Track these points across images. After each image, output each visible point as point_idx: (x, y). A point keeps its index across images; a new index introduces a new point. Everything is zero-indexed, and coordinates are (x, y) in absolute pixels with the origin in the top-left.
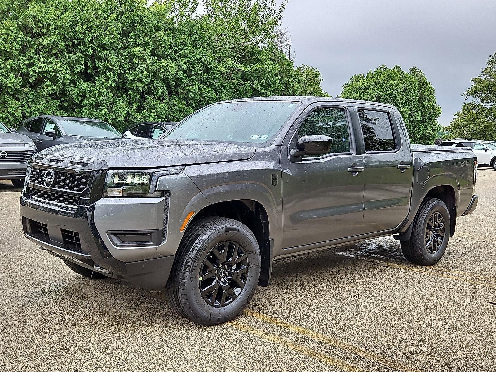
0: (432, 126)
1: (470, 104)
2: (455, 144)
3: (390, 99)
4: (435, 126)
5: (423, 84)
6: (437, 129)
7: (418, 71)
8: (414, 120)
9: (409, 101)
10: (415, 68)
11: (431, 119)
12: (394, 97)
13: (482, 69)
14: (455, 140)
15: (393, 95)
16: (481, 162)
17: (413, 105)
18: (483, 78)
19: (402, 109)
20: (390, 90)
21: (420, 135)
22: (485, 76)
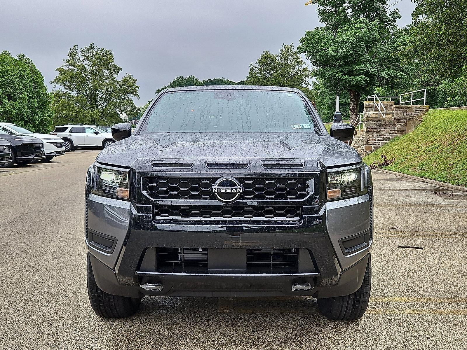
0: (47, 112)
1: (58, 92)
2: (68, 129)
3: (7, 84)
4: (50, 113)
5: (34, 71)
6: (52, 115)
7: (26, 58)
8: (31, 106)
9: (25, 87)
10: (22, 55)
11: (45, 106)
12: (11, 82)
13: (64, 60)
14: (68, 125)
15: (11, 80)
16: (94, 144)
17: (29, 92)
18: (66, 68)
19: (20, 95)
20: (7, 76)
21: (38, 120)
22: (68, 66)
